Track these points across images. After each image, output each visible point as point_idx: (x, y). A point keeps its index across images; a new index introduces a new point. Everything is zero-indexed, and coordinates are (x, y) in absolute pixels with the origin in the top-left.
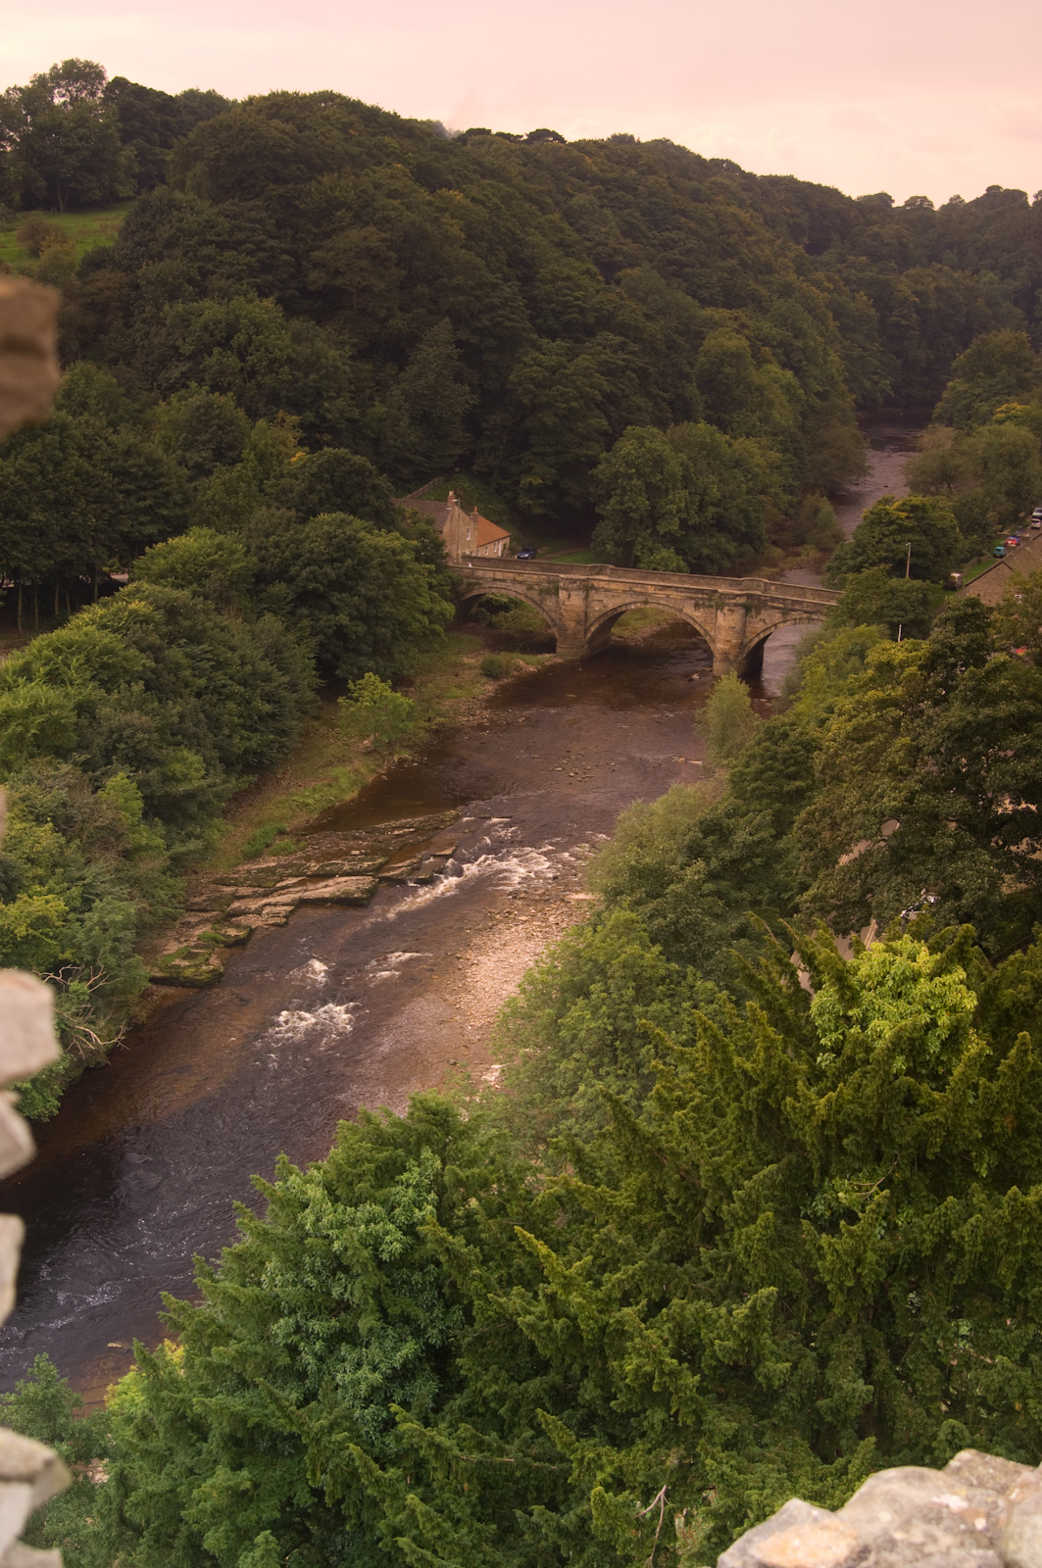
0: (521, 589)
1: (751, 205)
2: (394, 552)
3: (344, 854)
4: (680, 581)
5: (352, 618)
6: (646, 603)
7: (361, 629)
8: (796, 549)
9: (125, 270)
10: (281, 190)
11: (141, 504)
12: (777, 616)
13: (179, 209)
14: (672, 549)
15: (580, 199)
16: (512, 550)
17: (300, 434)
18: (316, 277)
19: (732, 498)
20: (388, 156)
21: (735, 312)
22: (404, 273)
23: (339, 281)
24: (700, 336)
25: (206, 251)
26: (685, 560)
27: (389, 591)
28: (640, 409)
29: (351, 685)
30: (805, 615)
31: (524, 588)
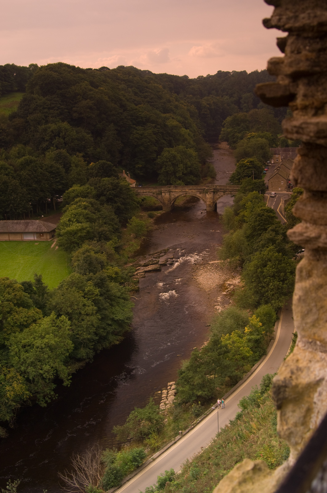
5: (121, 204)
9: (22, 118)
10: (61, 92)
11: (57, 180)
14: (181, 181)
16: (137, 185)
17: (83, 159)
18: (75, 115)
19: (192, 165)
20: (82, 79)
22: (98, 112)
23: (82, 116)
24: (165, 122)
25: (46, 110)
26: (184, 182)
28: (164, 143)
29: (129, 221)
30: (230, 192)
31: (152, 194)
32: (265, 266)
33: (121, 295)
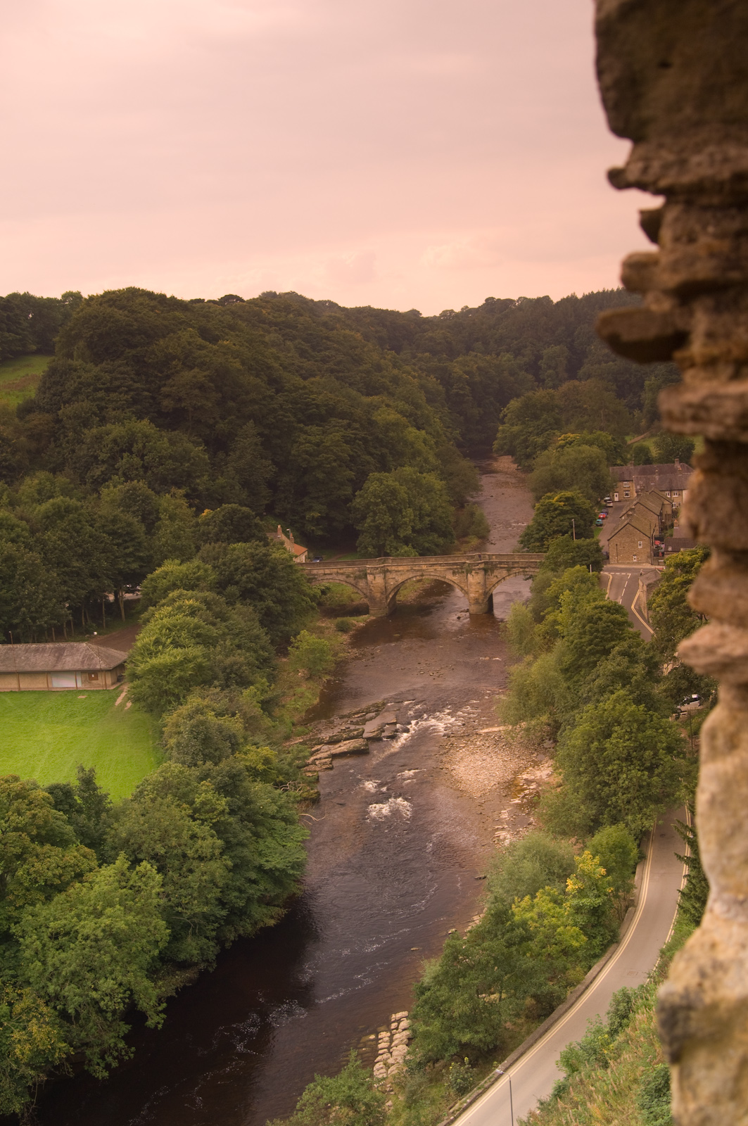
5: (274, 602)
6: (422, 575)
7: (279, 608)
8: (466, 539)
9: (48, 412)
10: (134, 352)
11: (128, 551)
12: (504, 573)
13: (75, 370)
14: (409, 545)
16: (309, 558)
18: (167, 404)
19: (433, 511)
20: (181, 323)
22: (220, 395)
23: (183, 405)
24: (371, 415)
26: (418, 550)
28: (368, 463)
29: (293, 640)
30: (521, 570)
31: (344, 577)
32: (609, 736)
33: (278, 812)
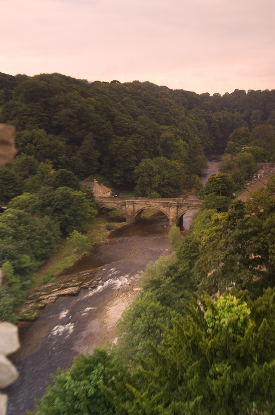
0: (116, 205)
1: (172, 98)
2: (80, 197)
3: (70, 281)
4: (159, 200)
5: (70, 215)
6: (150, 207)
7: (72, 218)
8: (191, 190)
10: (44, 100)
11: (9, 187)
12: (186, 208)
13: (17, 106)
14: (156, 192)
15: (125, 98)
16: (112, 194)
17: (52, 166)
18: (55, 123)
19: (172, 177)
20: (73, 89)
21: (170, 126)
22: (79, 120)
23: (61, 124)
24: (160, 133)
25: (24, 117)
26: (160, 194)
27: (79, 208)
28: (145, 154)
29: (70, 234)
30: (194, 208)
